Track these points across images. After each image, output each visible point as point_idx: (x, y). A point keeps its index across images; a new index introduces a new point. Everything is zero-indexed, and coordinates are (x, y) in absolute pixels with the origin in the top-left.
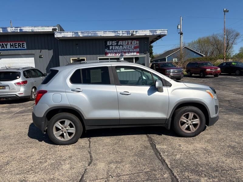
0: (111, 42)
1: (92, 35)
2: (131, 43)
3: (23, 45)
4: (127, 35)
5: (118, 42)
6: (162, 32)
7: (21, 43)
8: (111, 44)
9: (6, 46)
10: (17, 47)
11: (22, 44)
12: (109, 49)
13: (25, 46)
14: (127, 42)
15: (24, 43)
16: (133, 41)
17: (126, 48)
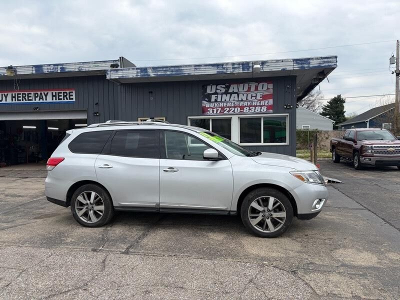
0: (214, 87)
1: (174, 73)
2: (256, 89)
3: (70, 96)
4: (243, 70)
5: (228, 87)
6: (324, 62)
7: (68, 92)
8: (213, 91)
9: (46, 96)
10: (61, 99)
11: (70, 93)
12: (210, 101)
13: (74, 97)
14: (246, 86)
15: (72, 92)
16: (260, 85)
17: (244, 99)
